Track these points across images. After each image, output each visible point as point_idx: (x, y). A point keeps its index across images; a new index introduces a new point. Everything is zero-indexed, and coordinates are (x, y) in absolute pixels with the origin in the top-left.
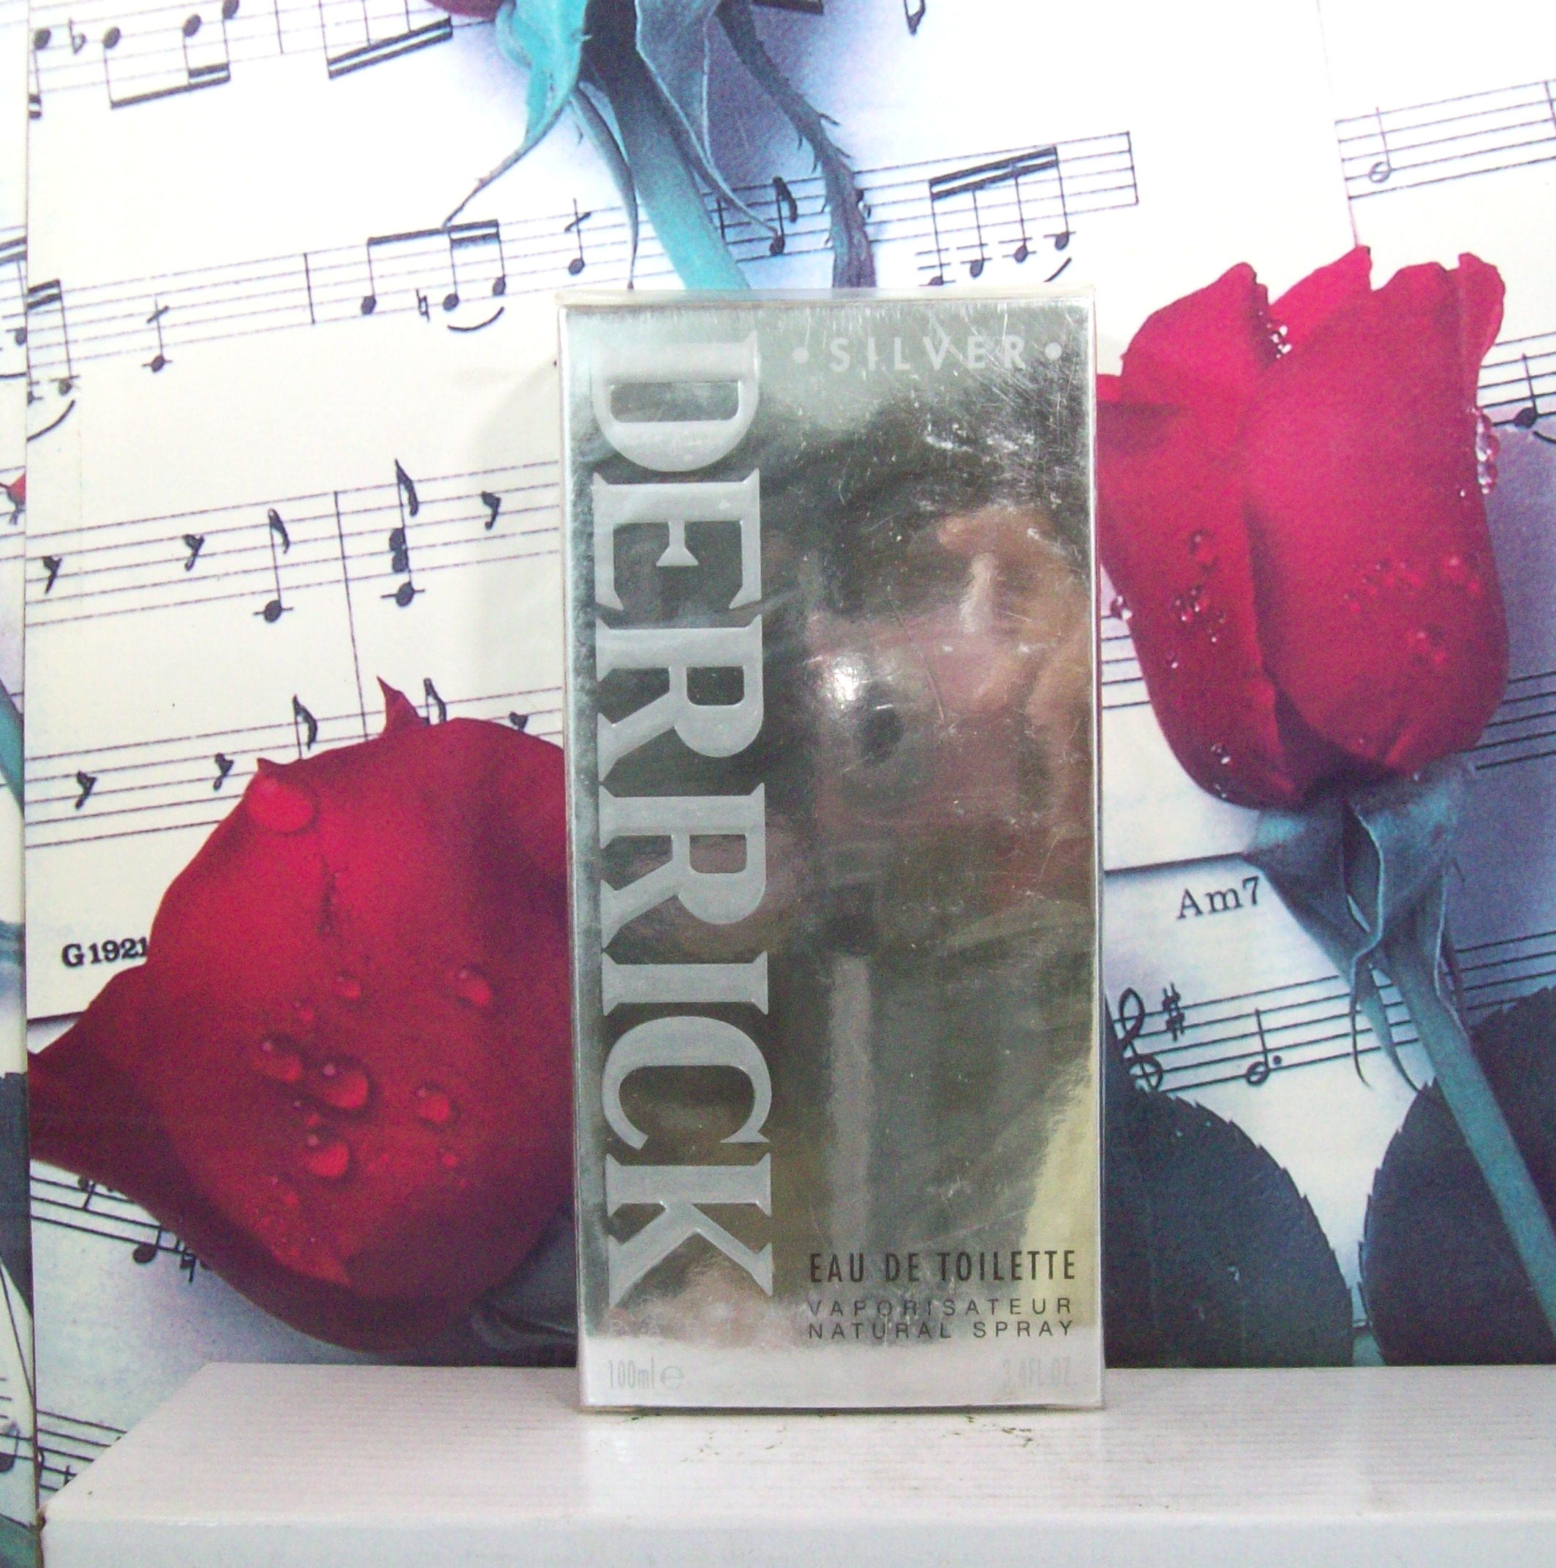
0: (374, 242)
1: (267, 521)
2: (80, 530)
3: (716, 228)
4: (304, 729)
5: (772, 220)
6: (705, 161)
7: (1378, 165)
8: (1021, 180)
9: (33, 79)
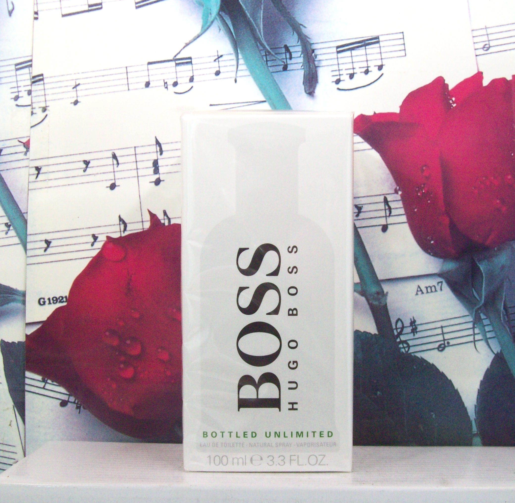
0: (149, 63)
1: (111, 156)
2: (48, 158)
3: (264, 61)
4: (122, 227)
5: (284, 59)
6: (261, 39)
7: (486, 45)
8: (367, 47)
9: (36, 6)
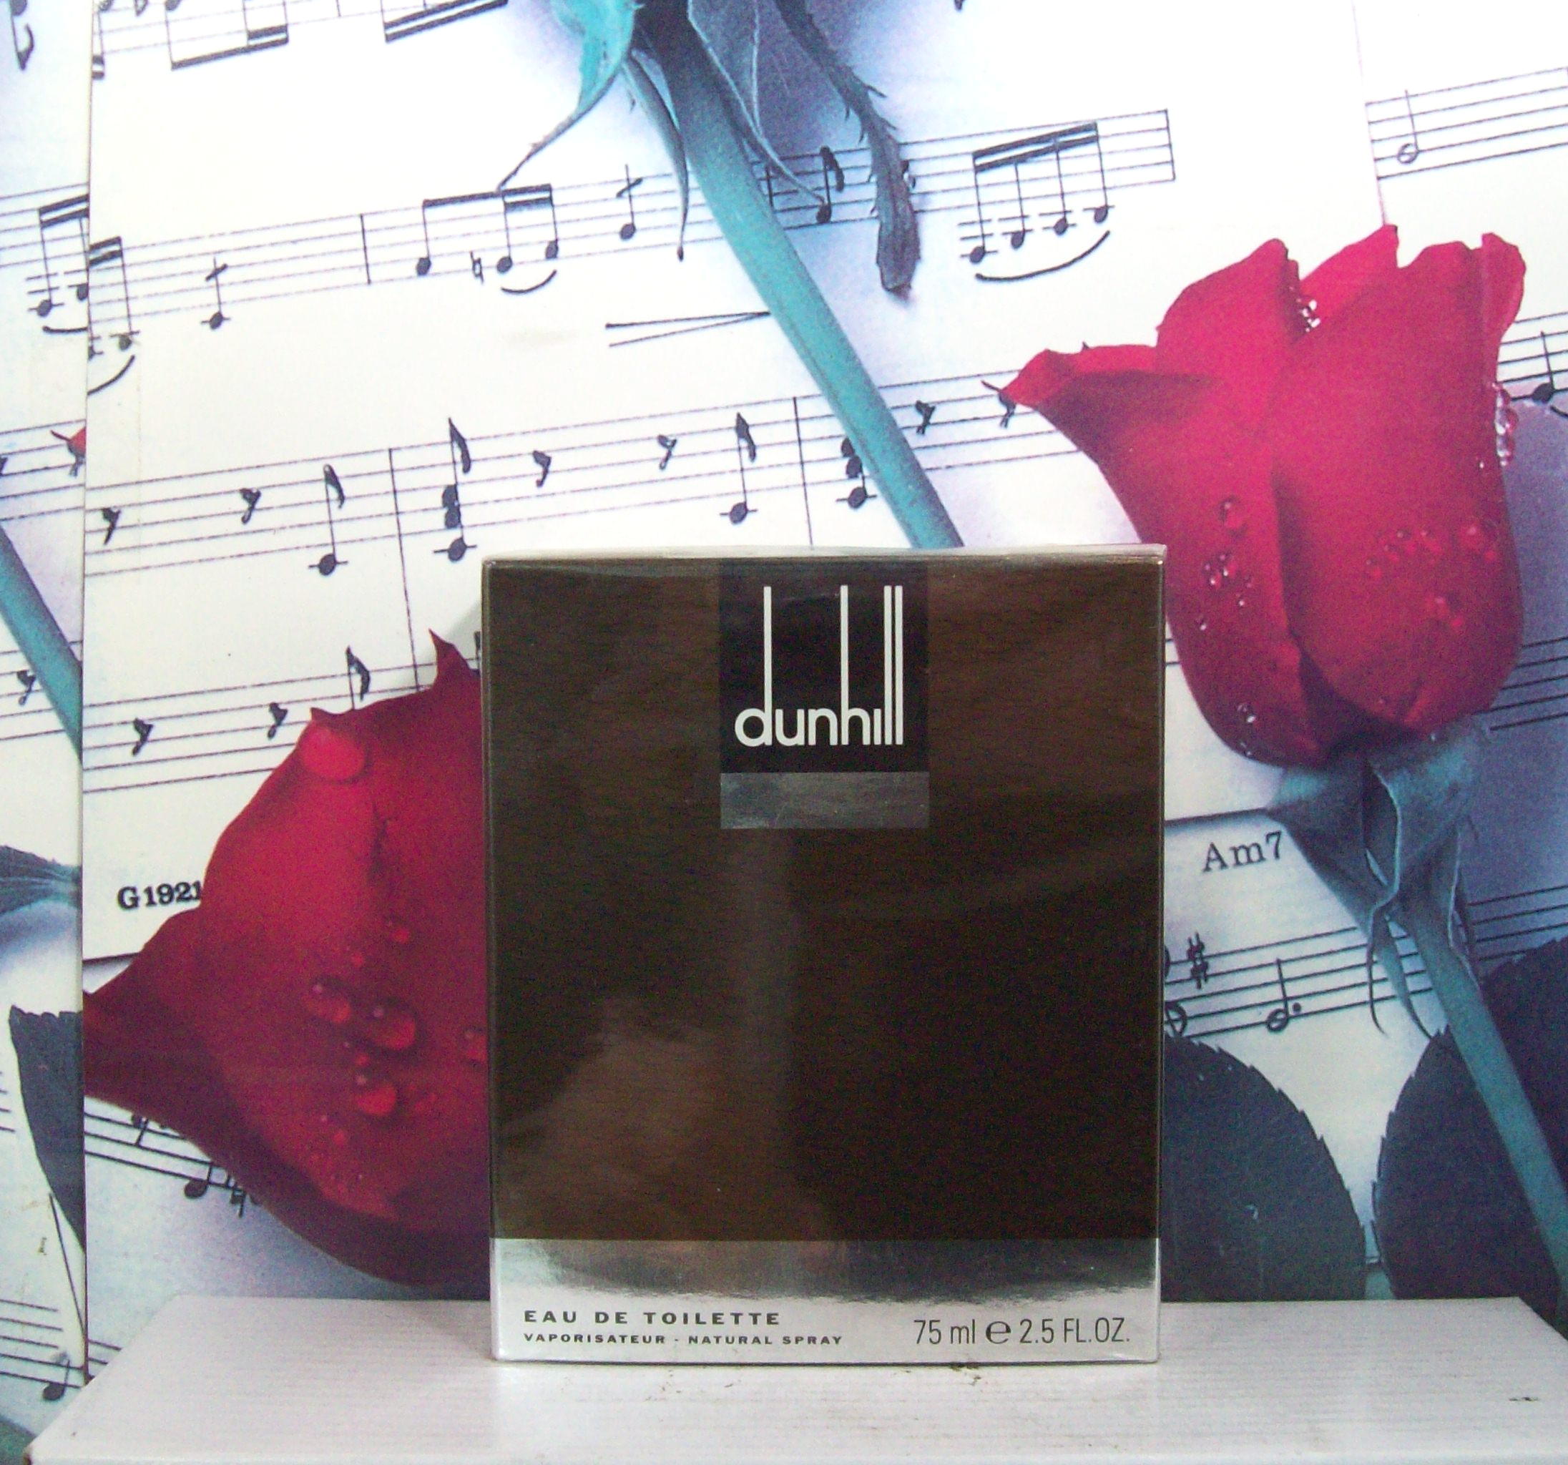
0: (429, 204)
1: (322, 476)
2: (138, 483)
3: (764, 195)
4: (357, 681)
5: (819, 189)
6: (754, 130)
7: (1406, 146)
8: (1062, 154)
9: (97, 38)
